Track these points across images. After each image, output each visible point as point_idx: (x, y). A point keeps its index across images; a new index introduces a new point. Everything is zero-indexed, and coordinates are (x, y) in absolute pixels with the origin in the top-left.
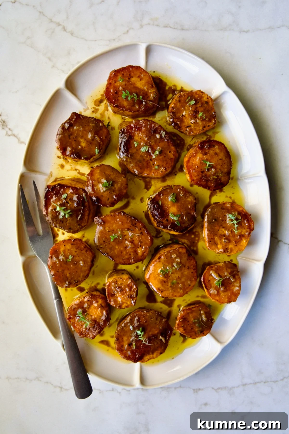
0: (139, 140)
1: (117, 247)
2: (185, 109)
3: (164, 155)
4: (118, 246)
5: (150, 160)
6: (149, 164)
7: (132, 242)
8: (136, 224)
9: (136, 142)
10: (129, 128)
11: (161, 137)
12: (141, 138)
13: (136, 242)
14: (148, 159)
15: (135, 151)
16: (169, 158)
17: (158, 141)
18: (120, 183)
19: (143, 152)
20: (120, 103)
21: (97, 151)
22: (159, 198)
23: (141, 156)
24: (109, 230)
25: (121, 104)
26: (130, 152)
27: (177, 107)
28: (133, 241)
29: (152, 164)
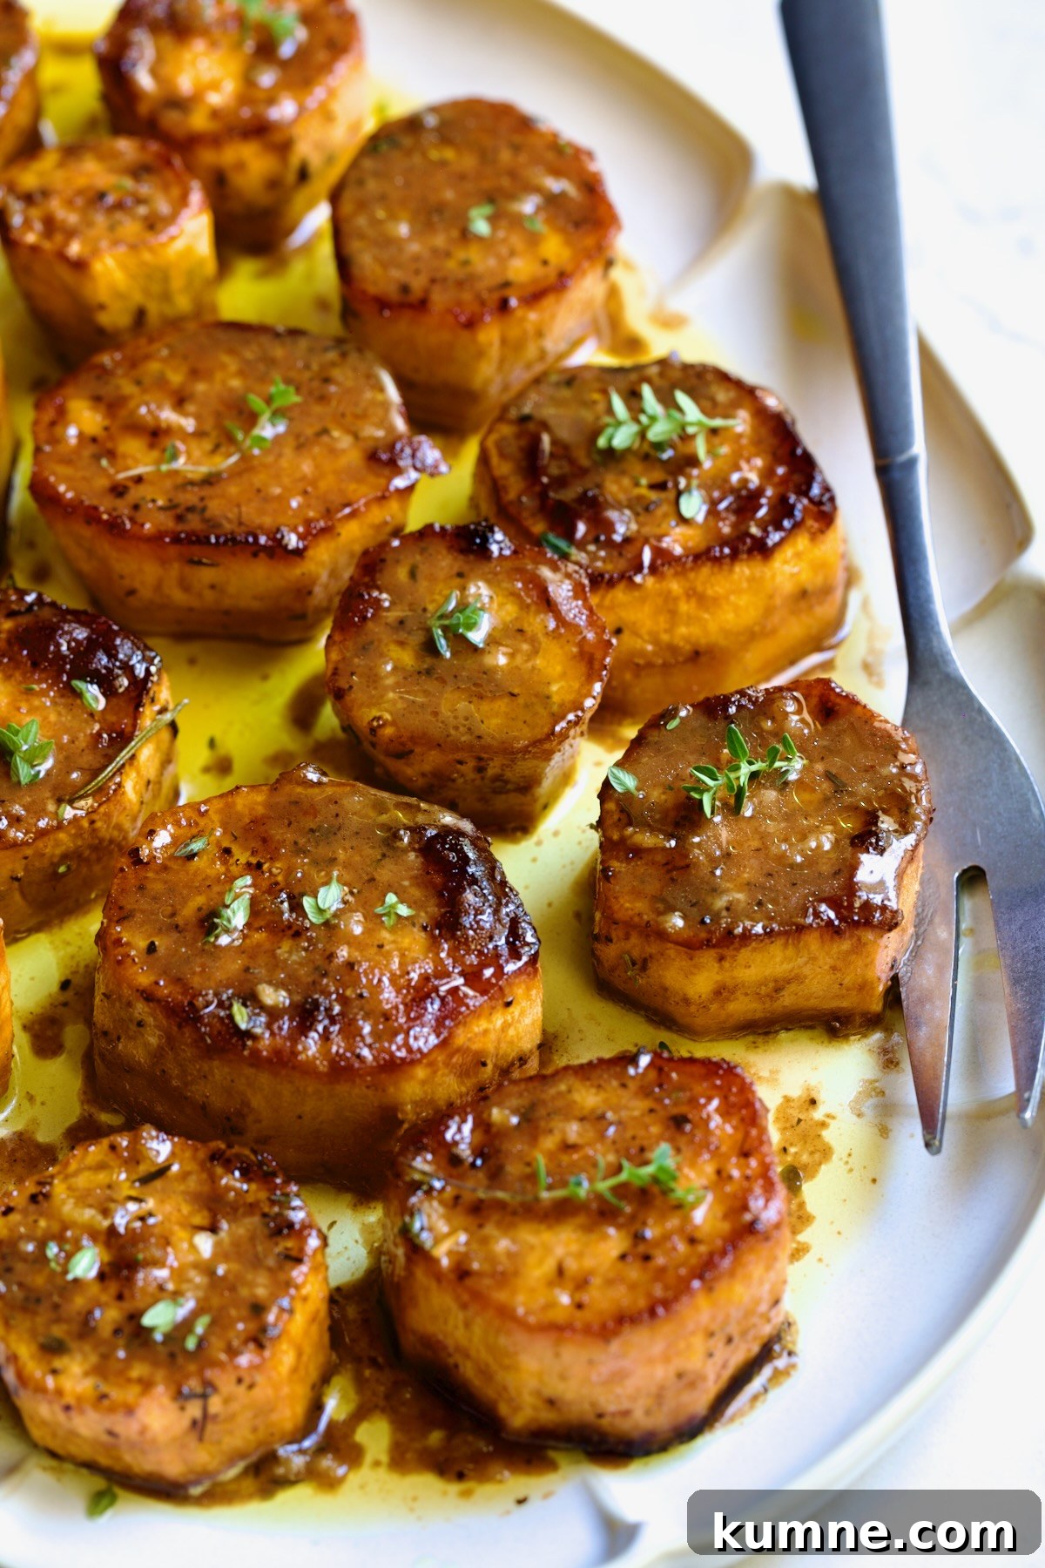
0: (385, 935)
1: (236, 383)
2: (208, 1269)
3: (179, 920)
4: (231, 390)
5: (259, 866)
6: (256, 844)
7: (156, 435)
8: (180, 518)
9: (399, 917)
10: (488, 972)
11: (250, 999)
12: (381, 946)
13: (132, 446)
14: (278, 865)
15: (385, 873)
16: (139, 917)
17: (260, 971)
18: (390, 681)
19: (327, 883)
20: (624, 1086)
21: (621, 783)
22: (112, 718)
23: (333, 861)
24: (325, 439)
25: (615, 1083)
26: (412, 855)
27: (270, 1270)
28: (152, 446)
29: (235, 849)
